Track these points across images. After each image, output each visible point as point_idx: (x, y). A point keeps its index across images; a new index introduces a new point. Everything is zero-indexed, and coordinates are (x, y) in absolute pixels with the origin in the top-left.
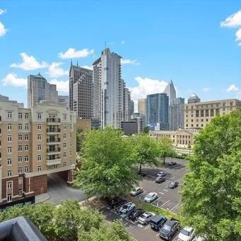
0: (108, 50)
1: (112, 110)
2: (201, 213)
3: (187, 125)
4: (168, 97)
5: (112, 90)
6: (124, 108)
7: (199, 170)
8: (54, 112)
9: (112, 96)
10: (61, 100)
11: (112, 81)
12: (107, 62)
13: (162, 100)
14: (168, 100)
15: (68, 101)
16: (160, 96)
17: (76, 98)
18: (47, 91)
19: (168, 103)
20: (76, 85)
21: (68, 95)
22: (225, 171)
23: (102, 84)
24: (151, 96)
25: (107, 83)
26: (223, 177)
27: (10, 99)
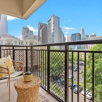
0: (54, 15)
1: (56, 41)
2: (90, 82)
3: (89, 47)
4: (81, 35)
5: (56, 32)
6: (61, 40)
7: (89, 65)
8: (32, 42)
9: (56, 35)
10: (35, 37)
11: (56, 29)
12: (54, 20)
13: (78, 36)
14: (81, 36)
15: (38, 37)
16: (77, 34)
17: (41, 36)
18: (29, 33)
19: (81, 37)
20: (41, 31)
21: (38, 35)
22: (100, 65)
23: (52, 30)
24: (73, 35)
25: (54, 29)
26: (99, 67)
27: (15, 37)
